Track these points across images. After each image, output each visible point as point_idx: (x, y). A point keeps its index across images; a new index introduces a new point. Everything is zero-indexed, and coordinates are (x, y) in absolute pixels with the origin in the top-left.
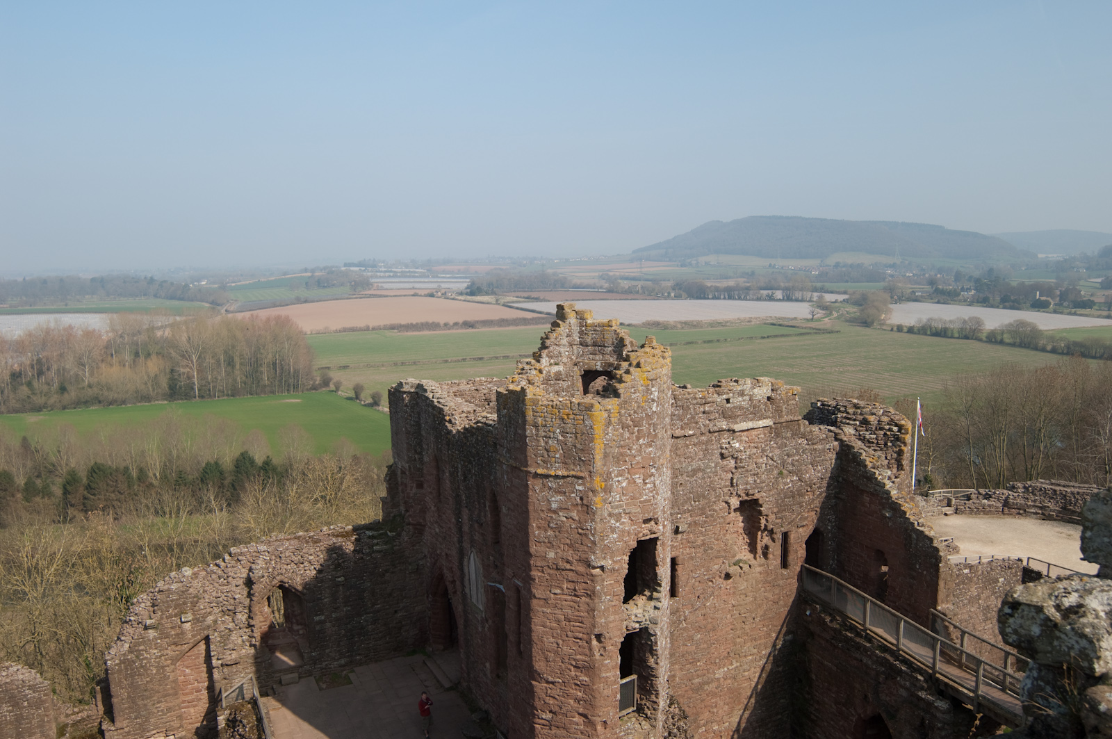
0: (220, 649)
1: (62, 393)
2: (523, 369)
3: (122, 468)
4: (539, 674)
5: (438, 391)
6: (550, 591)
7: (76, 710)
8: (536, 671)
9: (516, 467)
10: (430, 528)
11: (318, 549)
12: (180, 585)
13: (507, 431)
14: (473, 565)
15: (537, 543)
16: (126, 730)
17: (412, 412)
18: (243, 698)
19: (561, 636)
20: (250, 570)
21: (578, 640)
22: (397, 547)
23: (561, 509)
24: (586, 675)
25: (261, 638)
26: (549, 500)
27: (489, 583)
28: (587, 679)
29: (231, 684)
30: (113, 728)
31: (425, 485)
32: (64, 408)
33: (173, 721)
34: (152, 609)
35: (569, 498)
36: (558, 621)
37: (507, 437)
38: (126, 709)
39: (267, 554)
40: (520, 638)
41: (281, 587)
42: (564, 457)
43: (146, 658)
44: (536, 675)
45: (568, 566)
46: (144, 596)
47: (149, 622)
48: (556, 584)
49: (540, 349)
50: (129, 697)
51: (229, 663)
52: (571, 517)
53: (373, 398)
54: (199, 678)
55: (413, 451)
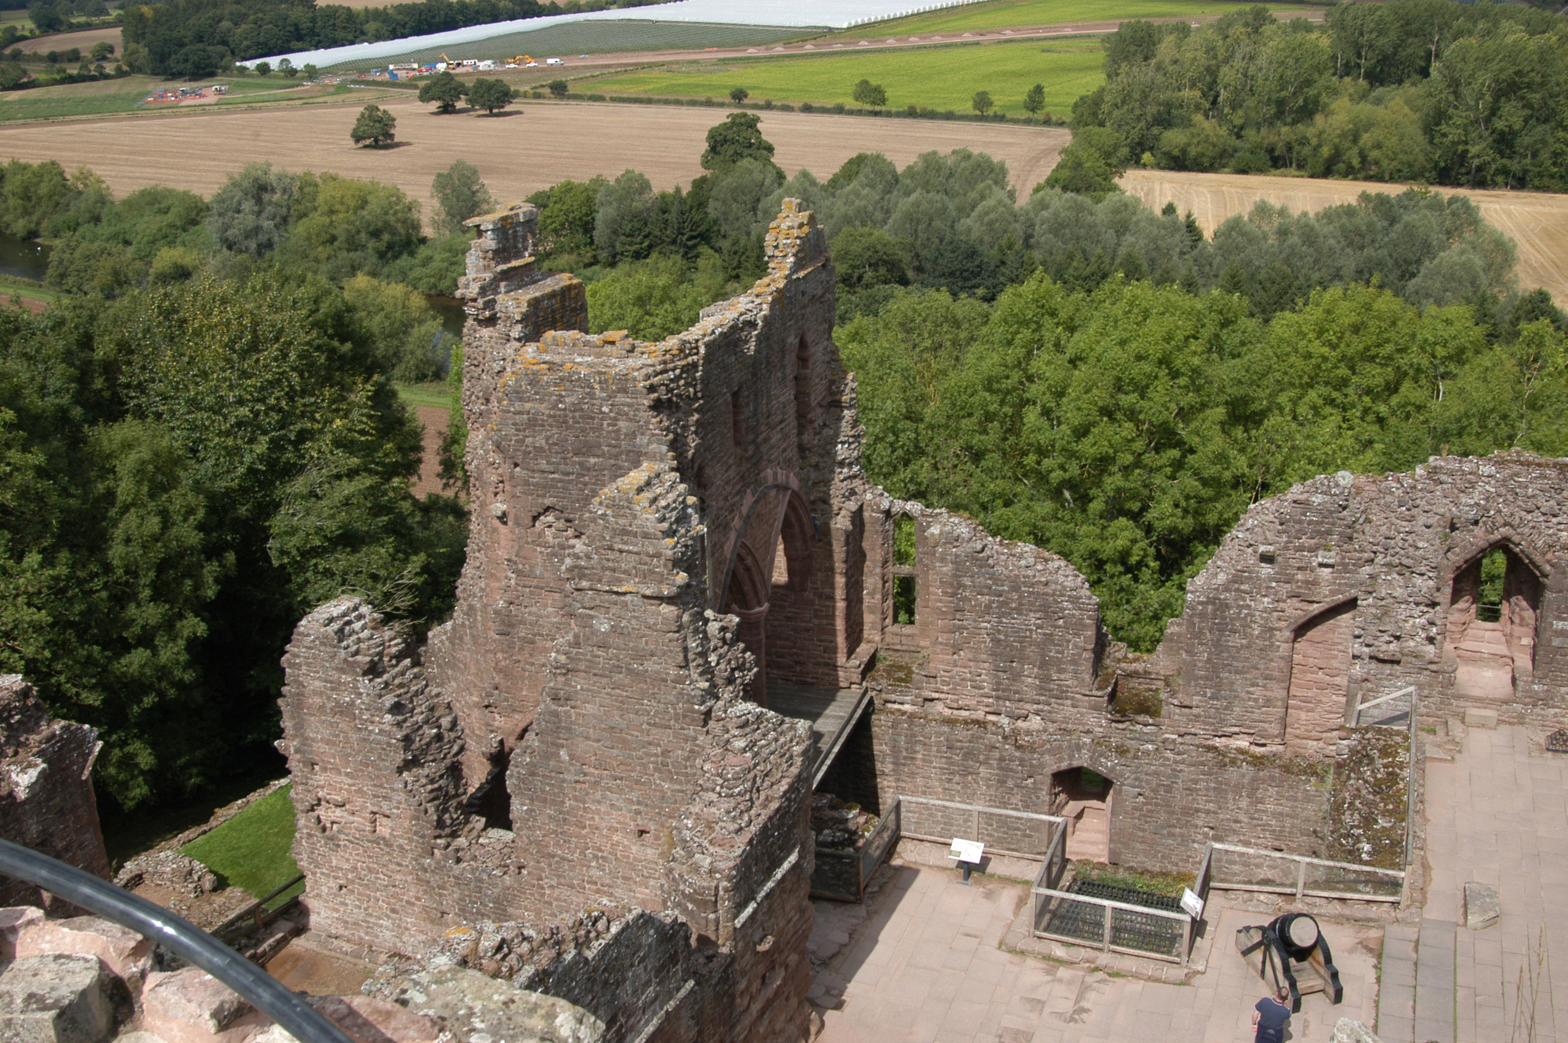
0: (1372, 628)
7: (1130, 655)
12: (1327, 498)
16: (1195, 711)
29: (1378, 692)
30: (1176, 702)
33: (1270, 722)
34: (1273, 527)
38: (1201, 678)
39: (1493, 482)
41: (1505, 550)
43: (1249, 607)
47: (1263, 548)
50: (1209, 660)
51: (1382, 656)
54: (1326, 667)
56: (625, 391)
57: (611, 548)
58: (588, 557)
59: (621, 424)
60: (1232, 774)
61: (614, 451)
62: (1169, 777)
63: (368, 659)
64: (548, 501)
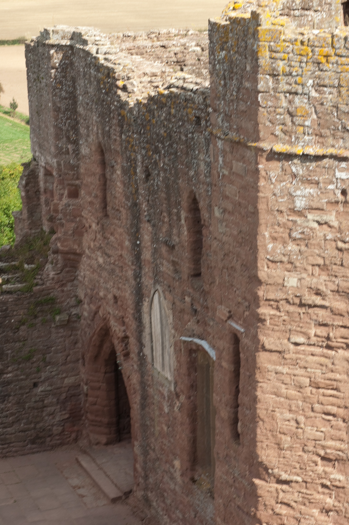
4: (266, 469)
5: (105, 44)
6: (289, 339)
8: (261, 464)
9: (239, 143)
10: (89, 257)
13: (225, 85)
14: (157, 311)
15: (270, 263)
17: (63, 77)
19: (303, 410)
21: (330, 418)
22: (38, 287)
23: (311, 209)
24: (340, 471)
26: (291, 195)
27: (184, 338)
28: (342, 478)
31: (82, 192)
35: (324, 192)
36: (300, 387)
37: (225, 95)
40: (236, 413)
42: (319, 125)
44: (261, 469)
45: (318, 300)
48: (299, 329)
52: (326, 223)
55: (65, 139)
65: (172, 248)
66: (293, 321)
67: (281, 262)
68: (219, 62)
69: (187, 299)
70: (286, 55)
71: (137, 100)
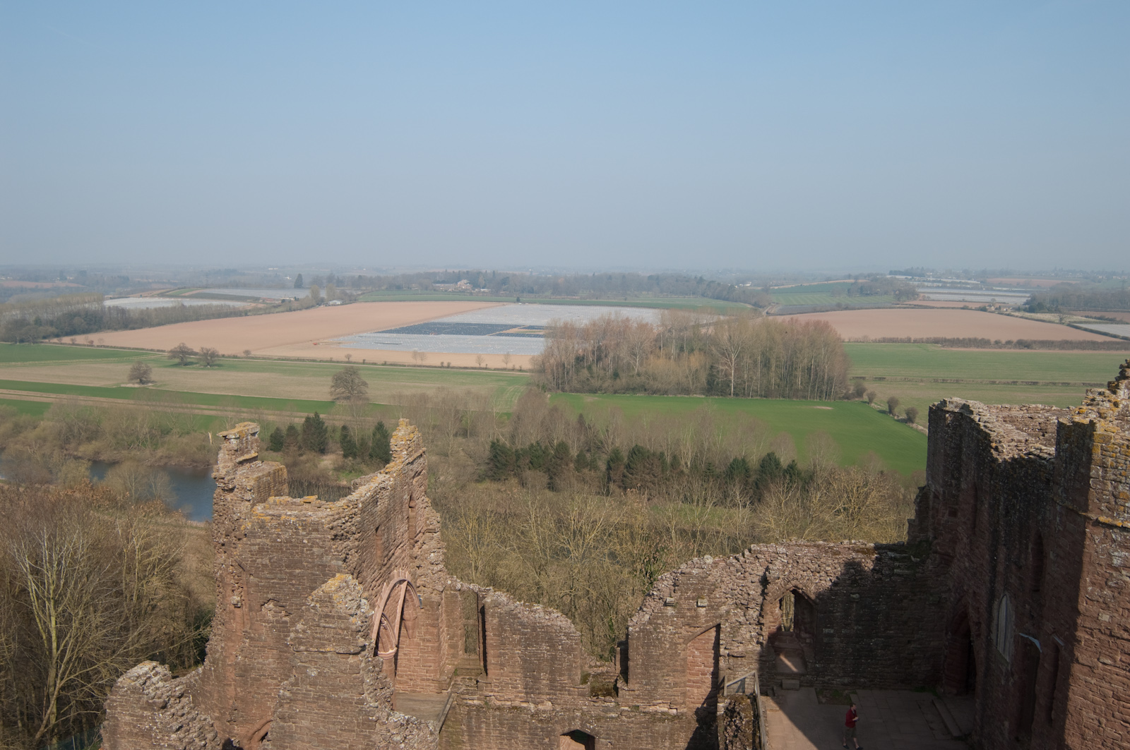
0: (729, 639)
1: (615, 379)
2: (1093, 400)
3: (658, 453)
5: (986, 414)
6: (1098, 659)
7: (598, 663)
9: (1072, 510)
10: (959, 560)
11: (836, 561)
12: (701, 570)
13: (1066, 468)
14: (1004, 610)
15: (1088, 601)
16: (637, 693)
17: (954, 433)
18: (744, 692)
19: (1105, 714)
20: (767, 569)
22: (920, 575)
23: (1124, 567)
25: (769, 638)
26: (1110, 554)
27: (1021, 634)
29: (735, 675)
30: (626, 688)
31: (959, 514)
32: (615, 392)
33: (678, 696)
34: (673, 588)
36: (1104, 696)
37: (1065, 474)
38: (639, 674)
39: (785, 556)
40: (1051, 703)
41: (794, 592)
43: (662, 632)
45: (1125, 634)
46: (667, 574)
47: (669, 600)
48: (1107, 653)
49: (1118, 379)
50: (643, 664)
51: (735, 655)
53: (907, 414)
54: (706, 662)
55: (950, 476)
56: (317, 530)
57: (318, 626)
58: (304, 631)
59: (315, 549)
60: (659, 727)
61: (310, 565)
62: (625, 732)
63: (161, 700)
64: (270, 596)
65: (1020, 568)
66: (1104, 646)
67: (1097, 601)
68: (1063, 451)
69: (1027, 606)
70: (1114, 454)
71: (1005, 459)
